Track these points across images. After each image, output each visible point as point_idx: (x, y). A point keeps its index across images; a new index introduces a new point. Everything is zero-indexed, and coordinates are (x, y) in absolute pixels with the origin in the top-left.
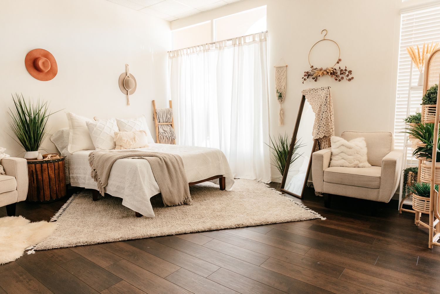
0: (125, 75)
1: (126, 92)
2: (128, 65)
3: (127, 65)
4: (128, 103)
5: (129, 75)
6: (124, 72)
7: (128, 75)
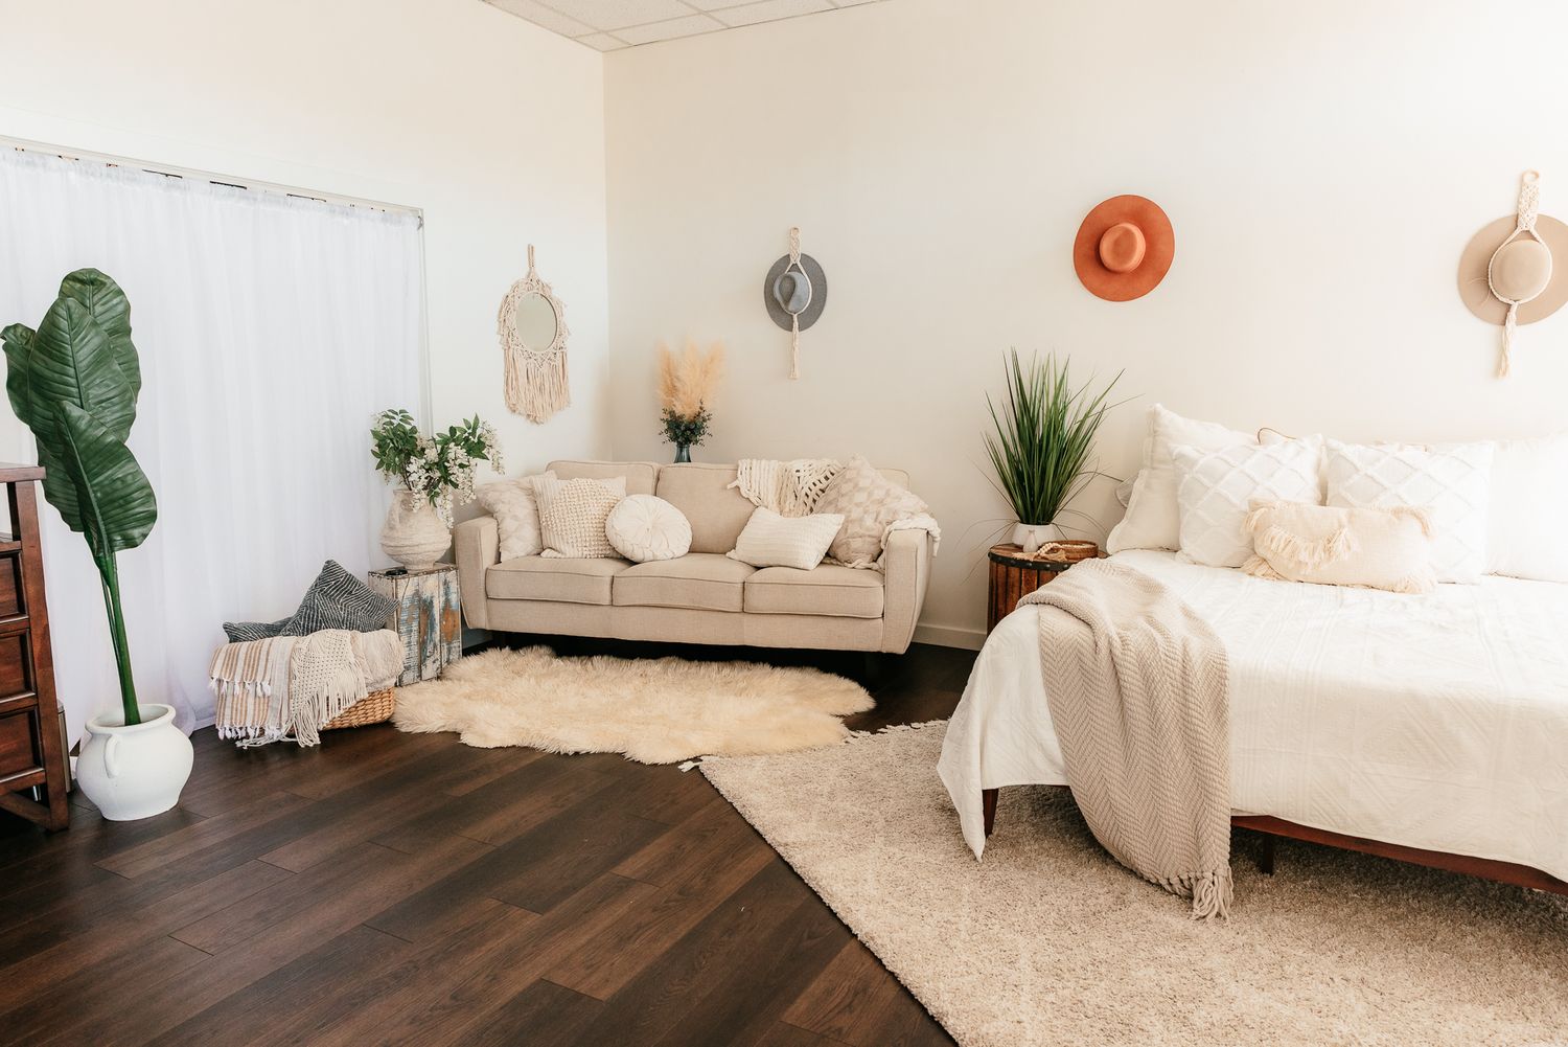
0: (1511, 224)
1: (1499, 311)
2: (1537, 175)
3: (1528, 178)
4: (1500, 367)
5: (1534, 222)
6: (1507, 211)
7: (1529, 222)
